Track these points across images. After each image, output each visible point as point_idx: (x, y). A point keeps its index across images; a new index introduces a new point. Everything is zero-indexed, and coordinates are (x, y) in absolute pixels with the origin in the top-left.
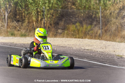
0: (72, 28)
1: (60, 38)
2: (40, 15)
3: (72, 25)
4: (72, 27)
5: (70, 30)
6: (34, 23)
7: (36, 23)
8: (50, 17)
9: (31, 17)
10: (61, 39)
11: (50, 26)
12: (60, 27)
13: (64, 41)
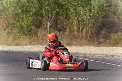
0: (114, 38)
1: (106, 47)
2: (82, 24)
3: (114, 34)
4: (114, 36)
5: (112, 39)
6: (76, 32)
7: (77, 33)
8: (91, 27)
9: (73, 26)
10: (108, 48)
11: (91, 35)
12: (101, 36)
13: (111, 50)
